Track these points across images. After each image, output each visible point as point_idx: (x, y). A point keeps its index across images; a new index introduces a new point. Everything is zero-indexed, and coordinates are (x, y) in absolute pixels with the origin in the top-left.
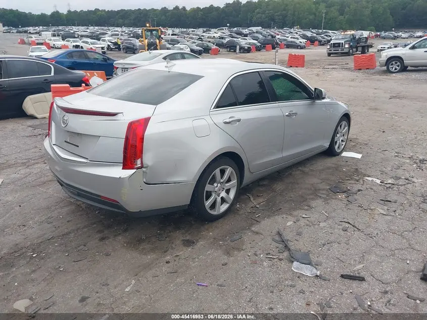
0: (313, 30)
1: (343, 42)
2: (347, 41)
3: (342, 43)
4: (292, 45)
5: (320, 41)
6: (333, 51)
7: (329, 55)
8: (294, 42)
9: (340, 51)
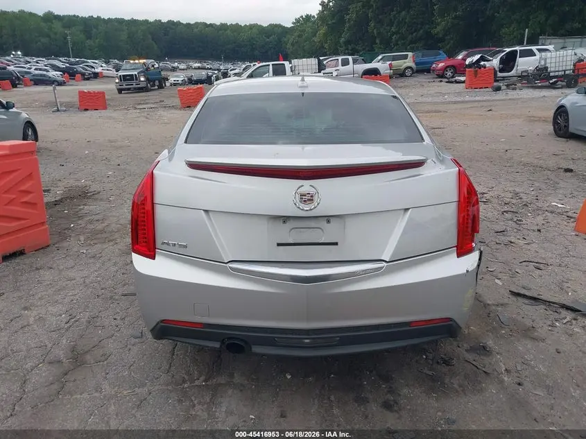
0: (61, 59)
1: (136, 73)
2: (142, 72)
3: (136, 75)
4: (43, 80)
5: (83, 75)
6: (124, 87)
7: (120, 91)
8: (44, 75)
9: (134, 86)
